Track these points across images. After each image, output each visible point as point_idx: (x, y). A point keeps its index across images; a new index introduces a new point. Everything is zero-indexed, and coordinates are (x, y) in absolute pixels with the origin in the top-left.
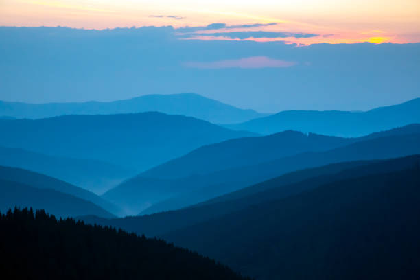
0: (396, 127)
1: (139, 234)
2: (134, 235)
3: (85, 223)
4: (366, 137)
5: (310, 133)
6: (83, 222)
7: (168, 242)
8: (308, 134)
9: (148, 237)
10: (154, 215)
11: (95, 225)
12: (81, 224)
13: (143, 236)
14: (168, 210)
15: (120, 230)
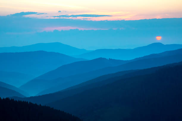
0: (146, 55)
1: (38, 104)
2: (36, 105)
3: (14, 100)
4: (133, 60)
5: (109, 59)
6: (13, 99)
7: (51, 107)
8: (108, 59)
9: (42, 105)
10: (43, 95)
11: (19, 101)
12: (12, 100)
13: (40, 105)
14: (49, 93)
15: (30, 103)
